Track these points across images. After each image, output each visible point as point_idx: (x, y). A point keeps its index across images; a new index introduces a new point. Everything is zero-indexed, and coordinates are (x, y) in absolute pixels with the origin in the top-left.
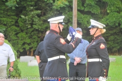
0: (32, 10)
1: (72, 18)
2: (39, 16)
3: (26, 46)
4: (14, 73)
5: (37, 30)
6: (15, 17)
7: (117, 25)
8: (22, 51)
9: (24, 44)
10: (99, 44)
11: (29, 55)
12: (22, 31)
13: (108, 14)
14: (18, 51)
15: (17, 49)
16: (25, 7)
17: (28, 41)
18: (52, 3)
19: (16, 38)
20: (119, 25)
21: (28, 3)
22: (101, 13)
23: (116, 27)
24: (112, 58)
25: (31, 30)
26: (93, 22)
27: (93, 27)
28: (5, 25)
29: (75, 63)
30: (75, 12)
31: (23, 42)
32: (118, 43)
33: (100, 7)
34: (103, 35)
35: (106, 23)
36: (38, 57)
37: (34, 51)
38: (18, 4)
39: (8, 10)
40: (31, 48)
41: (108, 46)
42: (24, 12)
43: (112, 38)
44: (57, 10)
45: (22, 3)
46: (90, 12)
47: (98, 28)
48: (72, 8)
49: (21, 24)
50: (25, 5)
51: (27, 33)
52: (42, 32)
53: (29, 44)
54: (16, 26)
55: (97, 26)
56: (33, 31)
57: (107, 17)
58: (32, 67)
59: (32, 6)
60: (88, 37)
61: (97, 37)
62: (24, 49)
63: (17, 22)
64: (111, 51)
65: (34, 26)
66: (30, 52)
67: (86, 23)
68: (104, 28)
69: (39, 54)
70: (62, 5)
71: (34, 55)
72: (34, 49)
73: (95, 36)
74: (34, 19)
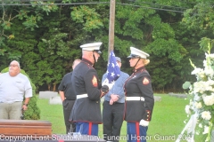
0: (56, 33)
1: (107, 44)
2: (65, 40)
3: (47, 78)
4: (31, 113)
5: (62, 58)
6: (34, 41)
7: (164, 54)
8: (41, 84)
9: (45, 75)
10: (141, 78)
11: (51, 90)
12: (43, 59)
13: (153, 40)
14: (36, 85)
15: (35, 82)
16: (47, 29)
17: (50, 72)
18: (81, 24)
19: (34, 68)
20: (167, 54)
21: (52, 23)
22: (145, 39)
23: (163, 57)
24: (157, 97)
25: (54, 58)
26: (134, 51)
27: (134, 57)
28: (21, 50)
29: (111, 102)
30: (111, 36)
31: (43, 73)
32: (164, 78)
33: (143, 31)
34: (146, 67)
35: (150, 51)
36: (62, 93)
37: (58, 85)
38: (38, 24)
39: (25, 31)
40: (53, 81)
41: (153, 81)
42: (45, 34)
43: (158, 70)
44: (88, 33)
45: (44, 23)
46: (130, 37)
47: (140, 58)
48: (108, 31)
49: (41, 49)
50: (48, 25)
51: (48, 62)
52: (68, 61)
53: (51, 76)
54: (35, 52)
55: (139, 56)
56: (56, 59)
57: (152, 44)
58: (55, 106)
59: (56, 27)
60: (128, 69)
61: (139, 70)
62: (45, 82)
63: (36, 47)
64: (156, 87)
65: (59, 53)
66: (52, 86)
67: (125, 51)
68: (148, 58)
69: (64, 89)
70: (95, 27)
71: (57, 90)
72: (57, 82)
73: (136, 68)
74: (59, 44)
